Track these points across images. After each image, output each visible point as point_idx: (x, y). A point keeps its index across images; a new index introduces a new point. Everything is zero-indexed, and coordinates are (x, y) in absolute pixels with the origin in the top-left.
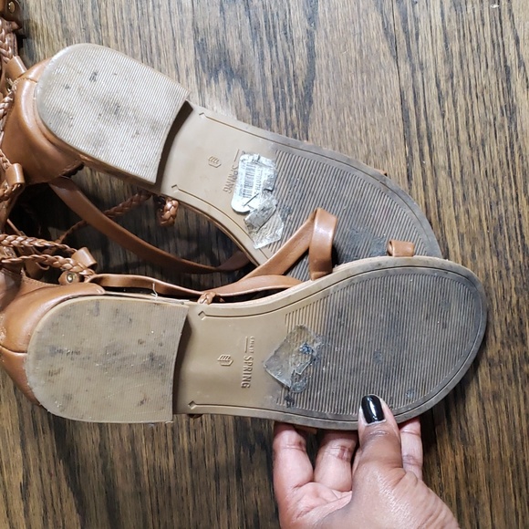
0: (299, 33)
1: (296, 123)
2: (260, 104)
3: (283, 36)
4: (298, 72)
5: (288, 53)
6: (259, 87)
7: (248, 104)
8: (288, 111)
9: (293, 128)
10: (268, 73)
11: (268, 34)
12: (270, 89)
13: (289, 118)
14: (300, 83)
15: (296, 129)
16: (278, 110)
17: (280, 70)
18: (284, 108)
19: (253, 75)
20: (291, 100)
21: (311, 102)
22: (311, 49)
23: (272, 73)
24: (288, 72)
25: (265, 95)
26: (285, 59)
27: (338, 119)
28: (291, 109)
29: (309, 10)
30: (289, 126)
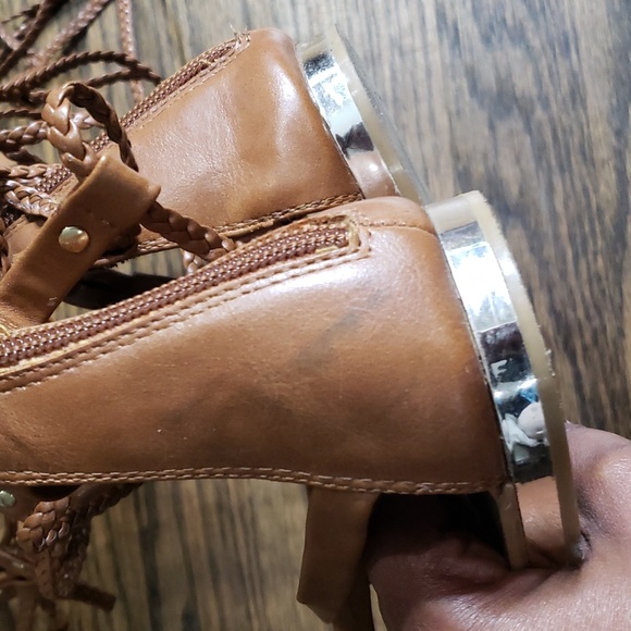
0: (603, 153)
1: (603, 274)
2: (550, 251)
3: (580, 158)
4: (604, 205)
5: (588, 181)
6: (547, 228)
7: (532, 250)
8: (591, 257)
9: (599, 280)
10: (560, 207)
11: (558, 156)
12: (564, 229)
13: (592, 267)
14: (607, 219)
15: (604, 282)
16: (576, 258)
17: (578, 203)
18: (585, 252)
19: (538, 212)
20: (595, 243)
21: (625, 245)
23: (566, 206)
24: (589, 205)
25: (557, 237)
26: (585, 190)
28: (595, 254)
29: (616, 123)
30: (595, 278)
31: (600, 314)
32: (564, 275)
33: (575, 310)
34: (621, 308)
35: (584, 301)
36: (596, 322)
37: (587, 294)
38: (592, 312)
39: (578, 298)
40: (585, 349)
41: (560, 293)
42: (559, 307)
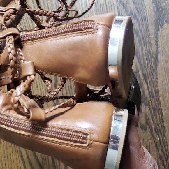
0: (153, 41)
1: (153, 66)
2: (142, 62)
3: (148, 42)
4: (153, 52)
5: (150, 47)
6: (142, 57)
7: (139, 61)
8: (151, 63)
9: (152, 68)
10: (144, 53)
11: (144, 42)
12: (145, 57)
13: (151, 65)
14: (154, 55)
15: (153, 68)
16: (148, 63)
17: (148, 52)
18: (150, 62)
19: (140, 54)
20: (152, 60)
21: (158, 60)
22: (157, 45)
23: (145, 53)
24: (150, 52)
25: (144, 59)
26: (149, 49)
27: (166, 65)
28: (152, 62)
29: (156, 35)
30: (151, 67)
31: (153, 74)
32: (145, 67)
33: (147, 74)
34: (157, 73)
35: (149, 72)
36: (152, 76)
37: (150, 70)
38: (151, 74)
39: (148, 71)
40: (150, 82)
41: (144, 70)
42: (144, 73)
